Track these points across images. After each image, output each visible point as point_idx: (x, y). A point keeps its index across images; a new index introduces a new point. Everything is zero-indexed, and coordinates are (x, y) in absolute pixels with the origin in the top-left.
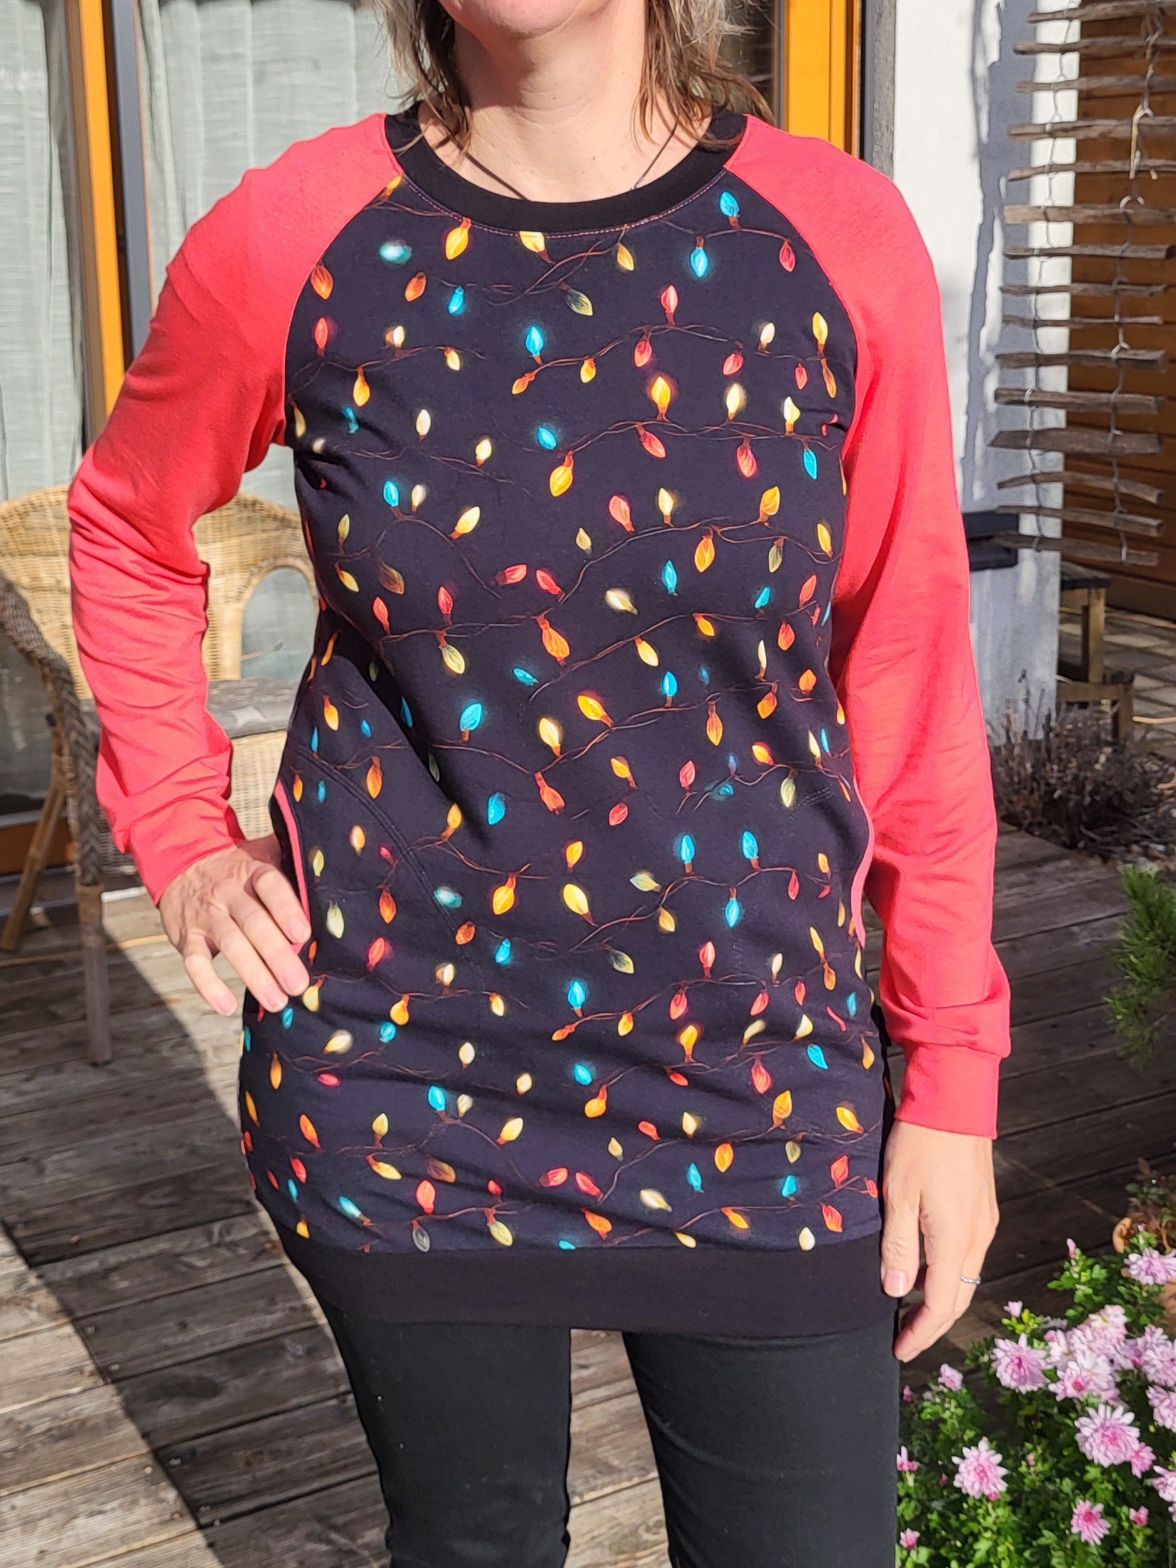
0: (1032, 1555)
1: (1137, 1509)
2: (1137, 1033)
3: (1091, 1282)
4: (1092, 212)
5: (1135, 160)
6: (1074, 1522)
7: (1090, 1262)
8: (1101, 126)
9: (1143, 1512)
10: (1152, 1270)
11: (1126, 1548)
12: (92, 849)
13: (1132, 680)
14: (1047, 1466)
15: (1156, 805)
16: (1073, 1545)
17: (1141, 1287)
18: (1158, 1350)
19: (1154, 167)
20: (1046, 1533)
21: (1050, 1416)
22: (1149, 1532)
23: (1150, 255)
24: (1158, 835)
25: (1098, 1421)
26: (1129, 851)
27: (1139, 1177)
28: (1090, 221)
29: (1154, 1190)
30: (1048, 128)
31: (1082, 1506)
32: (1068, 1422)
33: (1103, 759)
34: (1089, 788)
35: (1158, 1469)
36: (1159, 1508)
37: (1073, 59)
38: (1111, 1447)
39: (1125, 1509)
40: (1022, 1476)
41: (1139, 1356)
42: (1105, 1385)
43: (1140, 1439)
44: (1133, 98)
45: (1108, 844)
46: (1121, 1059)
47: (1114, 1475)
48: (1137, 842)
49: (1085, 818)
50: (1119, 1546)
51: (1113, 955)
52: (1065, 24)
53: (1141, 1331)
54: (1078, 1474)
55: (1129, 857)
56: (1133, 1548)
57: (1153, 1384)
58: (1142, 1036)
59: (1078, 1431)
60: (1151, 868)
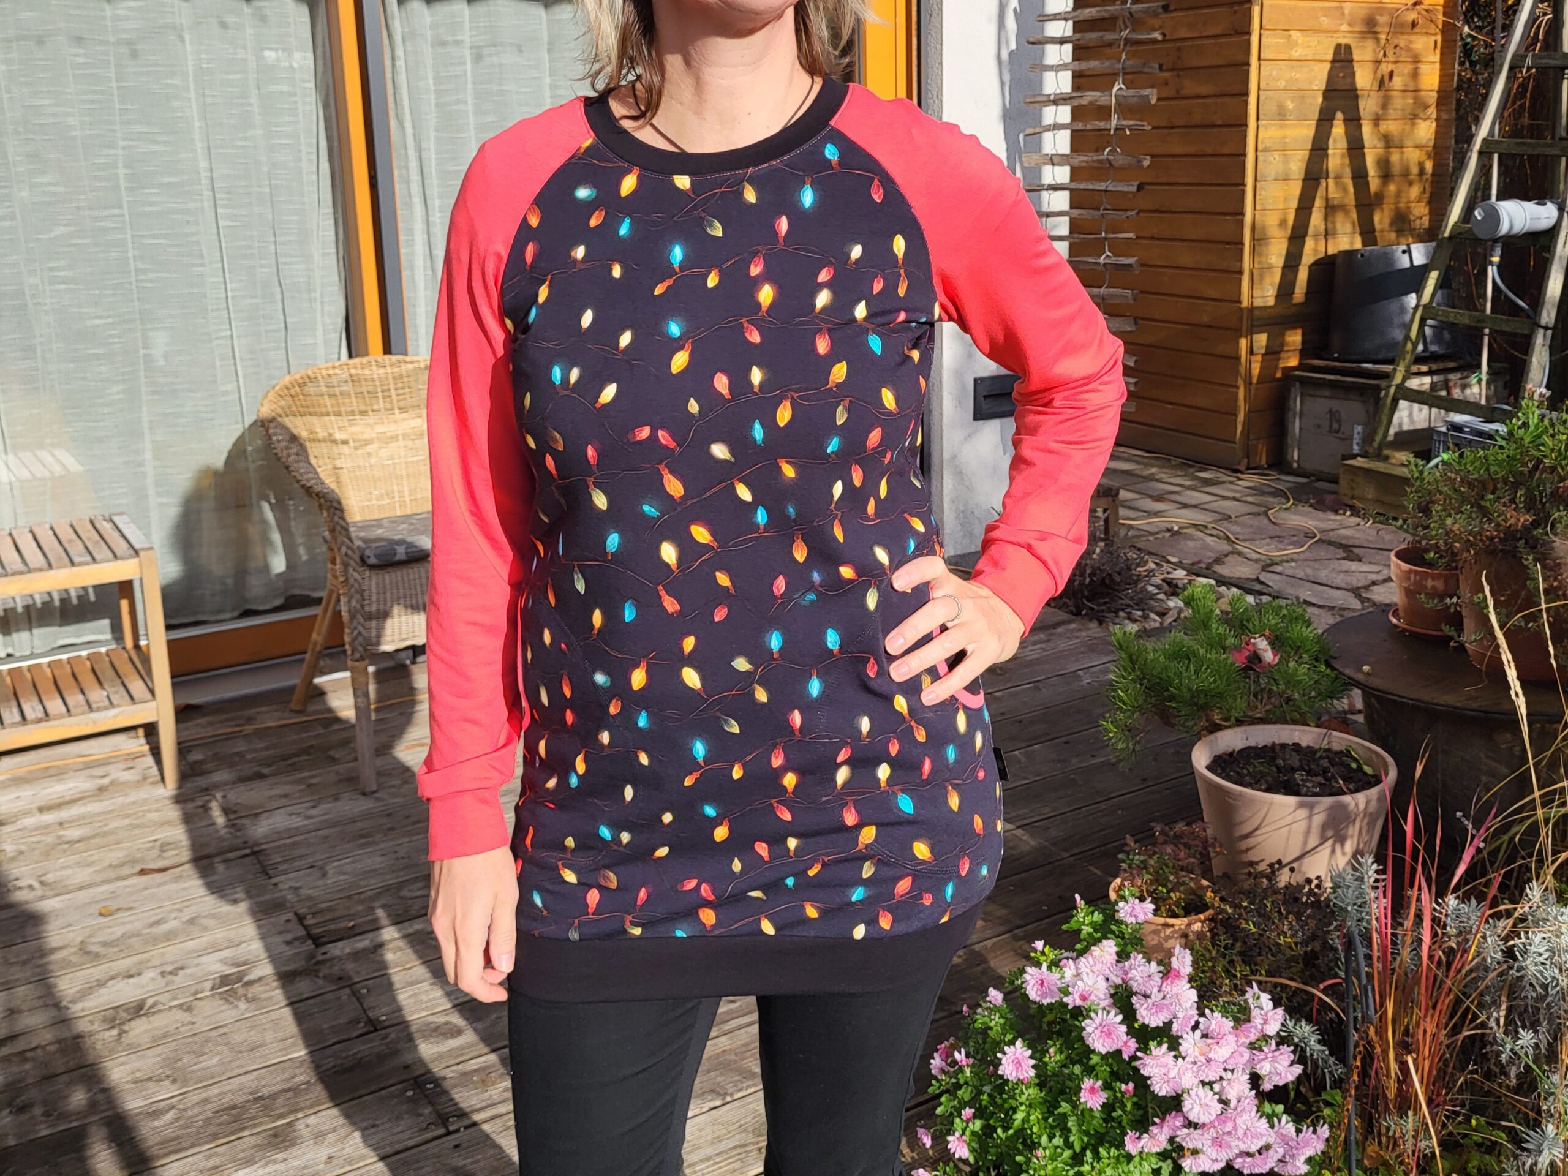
0: (1054, 1121)
1: (1127, 1084)
2: (1124, 745)
3: (1092, 924)
4: (1085, 158)
5: (1114, 122)
6: (1081, 1095)
7: (1091, 909)
8: (1090, 96)
9: (1131, 1085)
10: (1135, 912)
11: (1120, 1112)
12: (360, 633)
13: (1118, 494)
14: (1063, 1056)
15: (1136, 583)
16: (1082, 1111)
17: (1127, 926)
18: (1139, 969)
19: (1128, 127)
20: (1063, 1104)
21: (1064, 1020)
22: (1135, 1099)
23: (1126, 189)
24: (1137, 604)
25: (1098, 1021)
26: (1117, 616)
27: (1127, 848)
28: (1084, 164)
29: (1137, 857)
30: (1052, 98)
31: (1087, 1083)
32: (1076, 1023)
33: (1098, 550)
34: (1088, 571)
35: (1139, 1054)
36: (1142, 1083)
37: (1068, 48)
38: (1107, 1040)
39: (1118, 1084)
40: (1046, 1064)
41: (1126, 974)
42: (1103, 997)
43: (1128, 1034)
44: (1112, 77)
45: (1103, 611)
46: (1113, 765)
47: (1110, 1060)
48: (1123, 610)
49: (1086, 593)
50: (1115, 1111)
51: (1107, 690)
52: (1063, 23)
53: (1128, 957)
54: (1085, 1061)
55: (1117, 620)
56: (1124, 1111)
57: (1136, 993)
58: (1127, 747)
59: (1084, 1029)
60: (1132, 628)
